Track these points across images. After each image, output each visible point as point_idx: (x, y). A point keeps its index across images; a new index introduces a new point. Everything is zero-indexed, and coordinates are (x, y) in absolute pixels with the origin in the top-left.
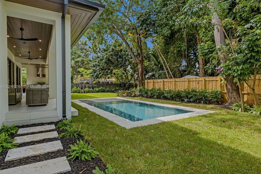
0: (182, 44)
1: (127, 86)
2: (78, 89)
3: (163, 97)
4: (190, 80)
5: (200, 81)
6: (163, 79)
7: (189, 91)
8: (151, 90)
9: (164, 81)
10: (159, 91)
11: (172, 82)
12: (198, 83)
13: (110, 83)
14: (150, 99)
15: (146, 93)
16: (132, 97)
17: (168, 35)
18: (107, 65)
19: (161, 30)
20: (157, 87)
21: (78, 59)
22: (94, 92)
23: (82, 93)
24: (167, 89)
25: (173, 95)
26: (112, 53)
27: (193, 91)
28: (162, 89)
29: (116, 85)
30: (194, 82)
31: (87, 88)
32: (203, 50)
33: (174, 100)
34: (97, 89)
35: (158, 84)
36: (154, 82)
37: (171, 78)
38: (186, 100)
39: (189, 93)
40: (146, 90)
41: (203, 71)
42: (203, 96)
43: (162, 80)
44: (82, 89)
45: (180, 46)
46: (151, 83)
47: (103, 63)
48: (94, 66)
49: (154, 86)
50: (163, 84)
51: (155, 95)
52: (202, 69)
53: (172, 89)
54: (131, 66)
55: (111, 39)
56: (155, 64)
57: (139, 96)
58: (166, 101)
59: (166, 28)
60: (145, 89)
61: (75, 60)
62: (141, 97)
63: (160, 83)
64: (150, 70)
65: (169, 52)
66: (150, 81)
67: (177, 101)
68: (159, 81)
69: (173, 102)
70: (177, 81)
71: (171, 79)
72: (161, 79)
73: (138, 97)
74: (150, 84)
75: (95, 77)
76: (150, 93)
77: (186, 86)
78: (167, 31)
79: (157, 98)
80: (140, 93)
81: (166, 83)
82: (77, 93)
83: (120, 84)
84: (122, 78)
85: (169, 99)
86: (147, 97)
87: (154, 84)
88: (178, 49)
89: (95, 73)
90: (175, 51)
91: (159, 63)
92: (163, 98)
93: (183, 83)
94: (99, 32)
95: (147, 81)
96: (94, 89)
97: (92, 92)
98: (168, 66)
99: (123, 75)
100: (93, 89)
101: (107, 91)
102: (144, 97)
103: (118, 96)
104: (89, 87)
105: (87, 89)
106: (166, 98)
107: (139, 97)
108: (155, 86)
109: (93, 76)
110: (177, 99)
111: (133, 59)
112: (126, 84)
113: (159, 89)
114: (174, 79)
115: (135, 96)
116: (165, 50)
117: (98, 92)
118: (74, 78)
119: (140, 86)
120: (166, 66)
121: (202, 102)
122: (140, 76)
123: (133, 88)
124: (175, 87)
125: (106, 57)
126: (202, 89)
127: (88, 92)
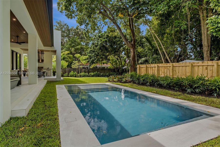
0: (182, 23)
1: (121, 71)
2: (75, 73)
3: (157, 84)
4: (194, 65)
5: (208, 67)
6: (158, 64)
7: (193, 78)
8: (144, 76)
9: (159, 66)
10: (152, 78)
11: (168, 68)
12: (207, 69)
13: (106, 68)
14: (142, 86)
15: (138, 79)
16: (122, 82)
17: (165, 11)
18: (101, 51)
19: (156, 7)
20: (150, 72)
21: (77, 47)
22: (89, 76)
23: (78, 77)
24: (163, 76)
25: (170, 83)
26: (106, 39)
27: (200, 79)
28: (157, 75)
29: (110, 70)
30: (201, 67)
31: (83, 72)
32: (215, 25)
33: (171, 89)
34: (92, 74)
35: (152, 69)
36: (147, 67)
37: (168, 62)
38: (189, 90)
39: (194, 82)
40: (138, 76)
41: (208, 54)
42: (216, 87)
43: (156, 65)
44: (78, 73)
45: (179, 25)
46: (144, 68)
47: (97, 49)
48: (90, 53)
49: (146, 71)
50: (158, 70)
51: (148, 82)
52: (207, 51)
53: (168, 75)
54: (125, 52)
55: (104, 25)
56: (149, 49)
57: (130, 82)
58: (161, 89)
59: (163, 4)
60: (136, 75)
61: (75, 47)
62: (132, 84)
63: (154, 68)
64: (144, 56)
65: (164, 33)
66: (143, 66)
67: (176, 91)
68: (153, 65)
69: (170, 92)
70: (175, 65)
71: (168, 64)
72: (155, 63)
73: (128, 83)
74: (142, 69)
75: (91, 62)
76: (142, 79)
77: (188, 72)
78: (163, 7)
79: (151, 85)
80: (131, 78)
81: (161, 68)
82: (74, 77)
83: (114, 69)
84: (117, 64)
85: (165, 88)
86: (139, 84)
87: (146, 70)
88: (176, 29)
89: (91, 58)
90: (173, 32)
91: (153, 47)
92: (158, 86)
93: (184, 68)
94: (89, 17)
95: (139, 66)
96: (90, 74)
97: (88, 76)
98: (163, 49)
99: (117, 61)
100: (88, 73)
101: (102, 75)
102: (135, 83)
103: (109, 81)
104: (85, 72)
105: (83, 74)
106: (161, 86)
107: (130, 84)
108: (148, 71)
109: (88, 61)
110: (176, 89)
111: (126, 45)
112: (119, 69)
113: (153, 76)
114: (171, 64)
115: (126, 82)
116: (161, 31)
117: (93, 76)
118: (73, 63)
119: (131, 72)
120: (161, 49)
121: (215, 95)
122: (131, 61)
123: (126, 73)
124: (172, 74)
125: (101, 44)
126: (212, 76)
127: (84, 76)
